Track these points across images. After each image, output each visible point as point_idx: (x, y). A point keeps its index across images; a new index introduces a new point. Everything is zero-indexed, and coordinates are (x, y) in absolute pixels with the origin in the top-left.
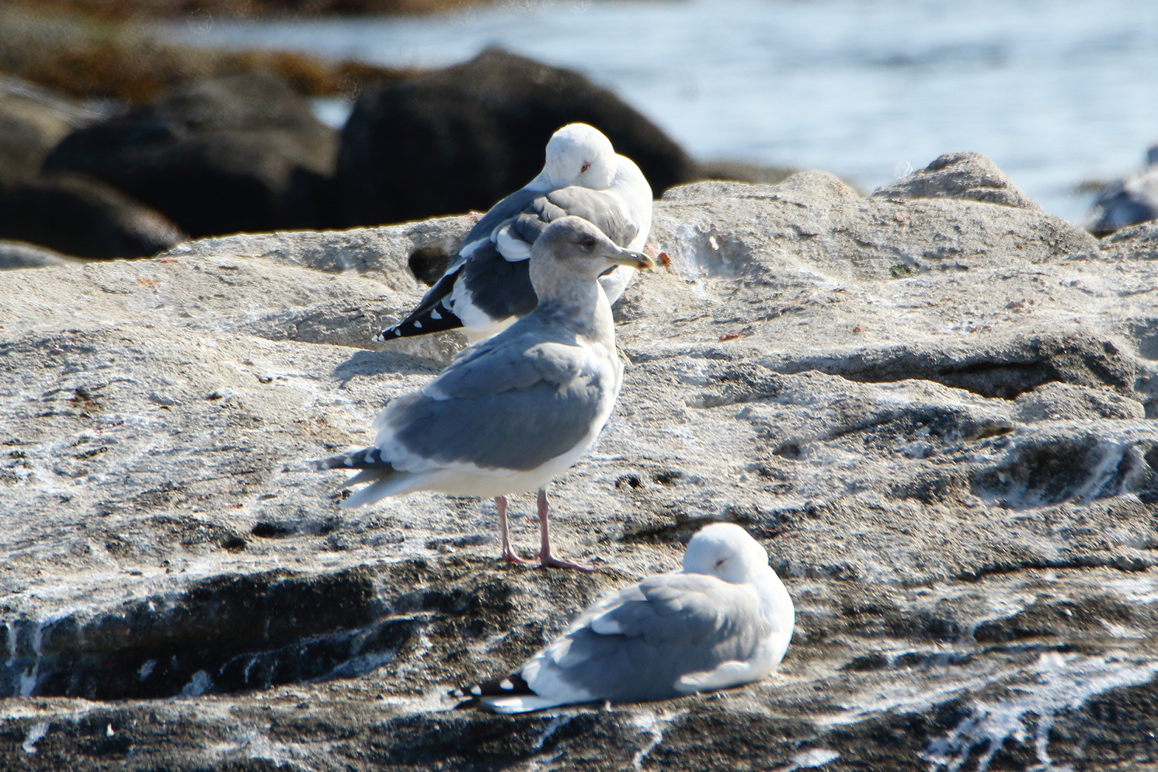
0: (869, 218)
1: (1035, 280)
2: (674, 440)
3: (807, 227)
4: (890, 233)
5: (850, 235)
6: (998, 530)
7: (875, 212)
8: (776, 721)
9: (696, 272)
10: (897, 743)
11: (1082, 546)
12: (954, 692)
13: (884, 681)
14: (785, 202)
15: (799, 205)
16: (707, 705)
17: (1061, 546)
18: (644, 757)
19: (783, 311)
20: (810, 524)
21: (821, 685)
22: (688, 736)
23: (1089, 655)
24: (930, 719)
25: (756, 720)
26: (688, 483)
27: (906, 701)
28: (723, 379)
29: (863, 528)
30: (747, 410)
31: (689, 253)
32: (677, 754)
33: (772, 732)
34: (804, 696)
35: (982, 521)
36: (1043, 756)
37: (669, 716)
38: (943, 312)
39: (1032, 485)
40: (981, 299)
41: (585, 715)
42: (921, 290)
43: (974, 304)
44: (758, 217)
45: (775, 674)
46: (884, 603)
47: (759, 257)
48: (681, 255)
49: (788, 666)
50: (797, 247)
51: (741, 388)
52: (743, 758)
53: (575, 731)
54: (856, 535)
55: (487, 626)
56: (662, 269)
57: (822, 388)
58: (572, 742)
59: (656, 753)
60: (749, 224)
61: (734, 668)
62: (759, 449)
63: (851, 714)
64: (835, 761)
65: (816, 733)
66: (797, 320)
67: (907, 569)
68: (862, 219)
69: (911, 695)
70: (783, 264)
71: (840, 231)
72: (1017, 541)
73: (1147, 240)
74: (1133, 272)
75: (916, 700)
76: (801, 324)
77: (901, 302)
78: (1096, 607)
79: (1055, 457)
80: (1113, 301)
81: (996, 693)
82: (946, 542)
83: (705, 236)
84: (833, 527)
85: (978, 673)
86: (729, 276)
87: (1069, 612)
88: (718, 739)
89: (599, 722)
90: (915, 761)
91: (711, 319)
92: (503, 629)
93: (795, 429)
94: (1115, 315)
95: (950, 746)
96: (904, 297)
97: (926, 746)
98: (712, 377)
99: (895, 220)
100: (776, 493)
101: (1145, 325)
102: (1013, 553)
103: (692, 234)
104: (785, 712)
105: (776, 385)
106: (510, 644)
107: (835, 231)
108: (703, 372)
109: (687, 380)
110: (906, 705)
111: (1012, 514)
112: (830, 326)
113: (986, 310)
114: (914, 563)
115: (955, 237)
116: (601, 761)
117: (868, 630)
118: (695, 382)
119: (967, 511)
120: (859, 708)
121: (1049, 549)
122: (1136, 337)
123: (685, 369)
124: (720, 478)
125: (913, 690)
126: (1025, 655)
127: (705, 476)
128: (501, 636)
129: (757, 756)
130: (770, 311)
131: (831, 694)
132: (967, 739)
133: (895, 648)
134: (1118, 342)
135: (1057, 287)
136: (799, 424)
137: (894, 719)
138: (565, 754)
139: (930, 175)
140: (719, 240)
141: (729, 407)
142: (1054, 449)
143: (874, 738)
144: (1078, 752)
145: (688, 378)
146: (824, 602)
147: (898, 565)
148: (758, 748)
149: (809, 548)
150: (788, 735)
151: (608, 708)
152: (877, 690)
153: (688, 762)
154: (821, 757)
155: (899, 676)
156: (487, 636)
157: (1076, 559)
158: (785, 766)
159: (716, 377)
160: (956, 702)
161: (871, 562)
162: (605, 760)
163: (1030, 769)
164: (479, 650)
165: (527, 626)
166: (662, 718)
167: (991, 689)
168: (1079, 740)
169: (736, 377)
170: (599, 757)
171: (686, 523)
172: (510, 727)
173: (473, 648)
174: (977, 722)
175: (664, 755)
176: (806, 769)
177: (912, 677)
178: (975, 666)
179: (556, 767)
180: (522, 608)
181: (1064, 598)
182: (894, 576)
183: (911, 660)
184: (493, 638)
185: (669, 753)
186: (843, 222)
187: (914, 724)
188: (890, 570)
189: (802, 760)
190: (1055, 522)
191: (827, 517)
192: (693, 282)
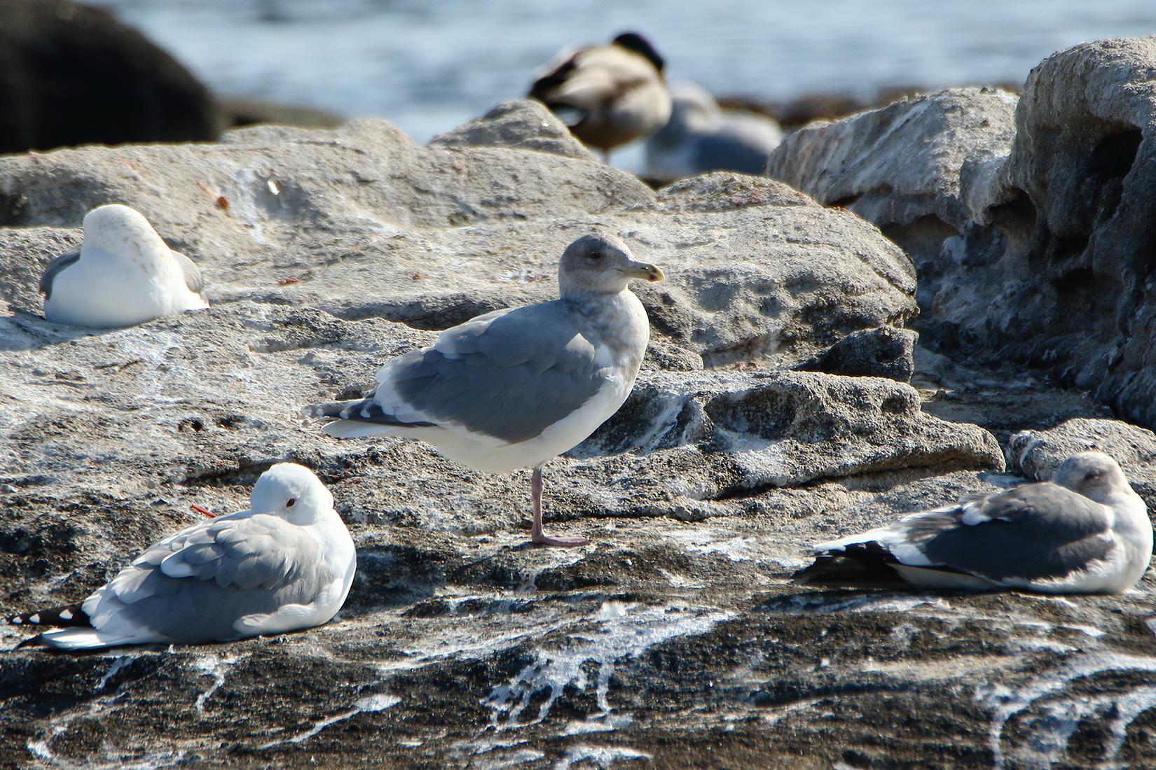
0: (426, 165)
2: (238, 384)
3: (365, 172)
4: (448, 181)
5: (408, 181)
6: (558, 479)
7: (434, 160)
8: (339, 666)
9: (255, 217)
10: (459, 689)
11: (641, 496)
12: (516, 639)
13: (446, 627)
14: (344, 148)
15: (358, 152)
16: (269, 648)
17: (621, 496)
18: (207, 700)
19: (343, 257)
20: (372, 470)
21: (383, 631)
22: (251, 679)
23: (650, 604)
24: (492, 666)
25: (319, 664)
26: (251, 427)
27: (467, 647)
28: (286, 324)
29: (425, 475)
30: (310, 356)
31: (248, 197)
32: (239, 697)
33: (335, 677)
34: (367, 641)
36: (604, 704)
37: (232, 659)
38: (502, 261)
40: (540, 248)
41: (148, 657)
42: (480, 238)
43: (533, 253)
44: (317, 163)
46: (446, 550)
47: (318, 202)
48: (240, 200)
49: (349, 611)
50: (355, 193)
51: (304, 333)
52: (305, 701)
53: (136, 671)
54: (418, 481)
55: (49, 567)
56: (220, 213)
57: (385, 335)
58: (134, 683)
59: (218, 696)
60: (309, 169)
61: (295, 611)
62: (322, 394)
63: (413, 660)
64: (396, 706)
65: (379, 678)
66: (357, 266)
67: (468, 516)
68: (421, 166)
69: (473, 642)
70: (341, 210)
71: (399, 178)
72: (577, 490)
73: (704, 192)
74: (690, 224)
75: (478, 647)
76: (361, 270)
77: (461, 249)
78: (657, 557)
80: (672, 253)
81: (557, 641)
82: (507, 490)
83: (265, 180)
84: (394, 474)
85: (540, 621)
86: (288, 220)
87: (629, 562)
88: (281, 682)
89: (162, 664)
90: (476, 707)
91: (271, 264)
92: (66, 570)
93: (358, 375)
94: (673, 266)
95: (511, 692)
96: (464, 245)
97: (487, 692)
98: (276, 322)
99: (454, 168)
101: (702, 276)
102: (572, 502)
103: (250, 177)
104: (347, 657)
105: (339, 331)
106: (72, 585)
107: (393, 177)
108: (267, 317)
109: (251, 324)
110: (467, 651)
111: (574, 463)
112: (390, 273)
114: (475, 510)
115: (512, 185)
116: (162, 703)
117: (430, 577)
118: (259, 327)
120: (421, 654)
121: (609, 498)
122: (694, 288)
123: (249, 313)
124: (283, 423)
125: (475, 637)
126: (586, 604)
127: (268, 420)
128: (64, 576)
129: (319, 700)
130: (330, 257)
131: (393, 639)
132: (529, 686)
133: (458, 595)
134: (675, 293)
136: (362, 370)
137: (456, 666)
138: (127, 695)
139: (487, 124)
140: (279, 184)
141: (292, 352)
143: (435, 683)
144: (638, 700)
145: (251, 322)
147: (459, 513)
148: (321, 692)
149: (371, 494)
150: (351, 681)
151: (171, 650)
152: (440, 636)
153: (250, 705)
154: (382, 702)
155: (460, 623)
156: (49, 577)
157: (635, 509)
158: (346, 710)
159: (279, 322)
160: (518, 650)
161: (433, 509)
162: (168, 702)
163: (590, 717)
164: (41, 591)
165: (89, 567)
166: (224, 661)
167: (552, 637)
168: (639, 689)
169: (300, 322)
170: (161, 699)
171: (250, 467)
172: (72, 668)
173: (35, 588)
174: (538, 669)
175: (226, 698)
176: (368, 713)
177: (474, 624)
178: (537, 613)
179: (118, 708)
180: (86, 550)
181: (624, 548)
182: (455, 523)
183: (473, 606)
184: (55, 579)
185: (231, 696)
186: (402, 169)
187: (476, 670)
188: (452, 517)
189: (364, 705)
190: (615, 472)
191: (390, 463)
192: (252, 226)
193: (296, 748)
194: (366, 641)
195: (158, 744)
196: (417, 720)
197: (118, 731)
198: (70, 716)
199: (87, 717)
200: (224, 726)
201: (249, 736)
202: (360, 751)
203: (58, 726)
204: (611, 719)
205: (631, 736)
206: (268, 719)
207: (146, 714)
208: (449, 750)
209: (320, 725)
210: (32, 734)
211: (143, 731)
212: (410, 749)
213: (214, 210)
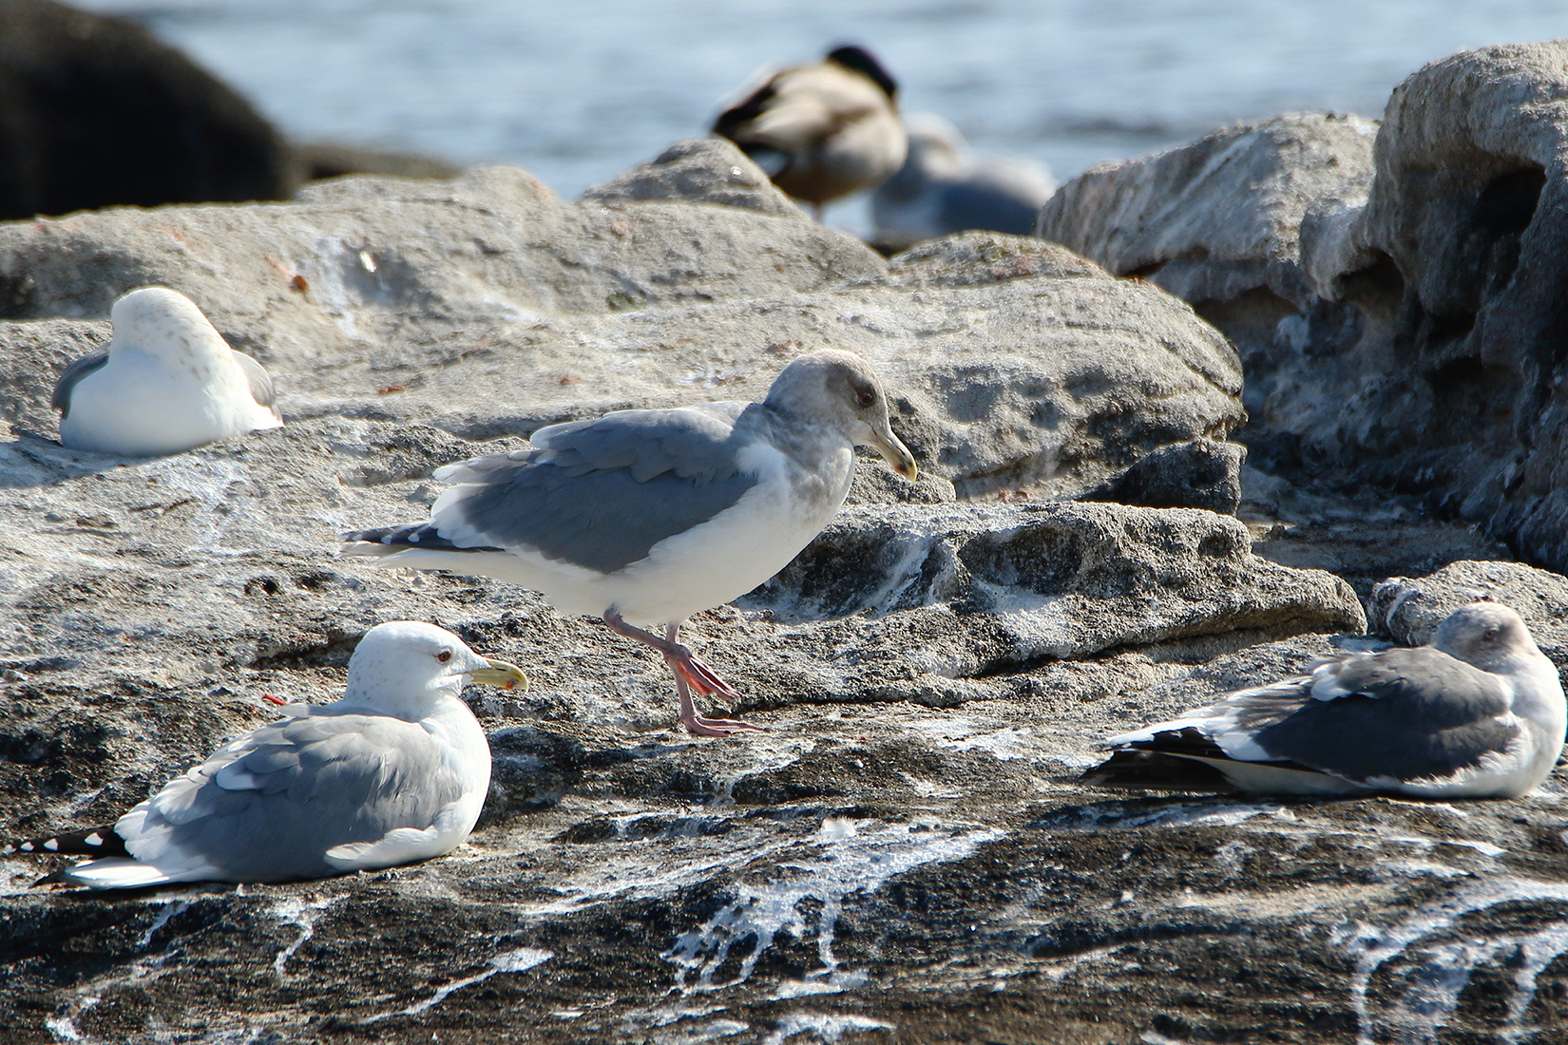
0: (576, 229)
1: (805, 314)
2: (324, 530)
3: (493, 240)
4: (607, 251)
5: (551, 251)
6: (762, 652)
7: (587, 222)
8: (468, 910)
9: (344, 303)
10: (632, 940)
11: (875, 673)
12: (707, 870)
13: (613, 855)
14: (464, 207)
15: (483, 211)
16: (373, 887)
17: (847, 674)
18: (289, 958)
19: (465, 356)
20: (509, 643)
21: (527, 862)
22: (349, 930)
23: (889, 821)
24: (677, 907)
25: (441, 908)
26: (344, 587)
27: (642, 882)
28: (389, 447)
29: (580, 650)
30: (422, 490)
31: (334, 276)
32: (333, 954)
33: (463, 925)
34: (506, 876)
35: (741, 639)
36: (828, 957)
37: (322, 903)
38: (680, 358)
39: (807, 591)
40: (732, 339)
41: (208, 901)
42: (651, 328)
43: (723, 346)
44: (428, 227)
45: (464, 846)
46: (611, 750)
47: (429, 281)
48: (323, 279)
49: (482, 835)
50: (479, 268)
51: (413, 459)
52: (423, 959)
53: (192, 921)
54: (571, 658)
55: (72, 781)
56: (296, 297)
58: (190, 936)
59: (304, 953)
60: (415, 236)
61: (408, 838)
63: (568, 901)
64: (547, 963)
65: (522, 926)
66: (483, 366)
67: (640, 704)
68: (569, 231)
69: (650, 875)
70: (460, 290)
71: (540, 247)
72: (788, 667)
73: (952, 261)
74: (935, 304)
75: (656, 881)
76: (489, 373)
77: (624, 343)
78: (897, 756)
79: (839, 553)
80: (908, 343)
81: (763, 872)
83: (356, 252)
84: (539, 648)
85: (739, 845)
86: (389, 306)
87: (860, 763)
88: (389, 934)
89: (227, 911)
90: (655, 964)
91: (367, 366)
92: (95, 786)
94: (913, 362)
95: (702, 942)
96: (629, 336)
97: (670, 943)
98: (374, 444)
99: (613, 232)
100: (463, 602)
101: (952, 375)
102: (781, 683)
103: (337, 249)
104: (478, 898)
106: (104, 805)
107: (531, 246)
108: (363, 437)
109: (341, 448)
110: (642, 888)
111: (782, 630)
112: (529, 376)
113: (740, 354)
114: (650, 696)
115: (693, 255)
116: (229, 963)
117: (590, 786)
118: (352, 451)
119: (720, 626)
120: (579, 892)
121: (832, 678)
122: (941, 391)
123: (338, 433)
124: (387, 581)
125: (652, 868)
126: (802, 821)
127: (366, 578)
128: (93, 794)
129: (441, 957)
130: (447, 355)
131: (541, 873)
132: (726, 934)
133: (628, 811)
134: (916, 398)
135: (833, 323)
137: (627, 907)
138: (181, 954)
139: (657, 172)
140: (375, 258)
141: (398, 485)
142: (837, 543)
143: (599, 932)
144: (874, 951)
145: (342, 446)
146: (530, 750)
147: (628, 700)
148: (444, 945)
150: (485, 930)
151: (240, 891)
152: (604, 868)
153: (349, 964)
154: (528, 958)
155: (632, 849)
156: (72, 794)
157: (867, 691)
158: (480, 970)
159: (380, 445)
160: (711, 885)
161: (592, 696)
162: (236, 963)
163: (810, 975)
164: (62, 814)
165: (127, 780)
166: (312, 905)
167: (757, 867)
168: (875, 935)
169: (407, 445)
170: (227, 958)
171: (342, 642)
172: (105, 918)
173: (54, 810)
174: (739, 911)
175: (316, 956)
176: (508, 974)
177: (650, 850)
178: (735, 835)
179: (169, 971)
180: (121, 757)
181: (853, 744)
182: (623, 714)
183: (648, 827)
184: (81, 797)
185: (323, 952)
186: (542, 234)
187: (654, 913)
188: (618, 705)
189: (502, 962)
190: (839, 642)
191: (532, 634)
192: (340, 315)
193: (412, 1022)
194: (504, 876)
195: (224, 1020)
196: (575, 983)
197: (170, 1002)
198: (104, 984)
199: (127, 983)
200: (313, 993)
201: (348, 1006)
202: (499, 1025)
203: (88, 997)
204: (838, 977)
205: (866, 999)
206: (373, 983)
207: (207, 979)
208: (619, 1023)
209: (443, 991)
210: (52, 1009)
211: (203, 1002)
212: (566, 1021)
213: (288, 294)
